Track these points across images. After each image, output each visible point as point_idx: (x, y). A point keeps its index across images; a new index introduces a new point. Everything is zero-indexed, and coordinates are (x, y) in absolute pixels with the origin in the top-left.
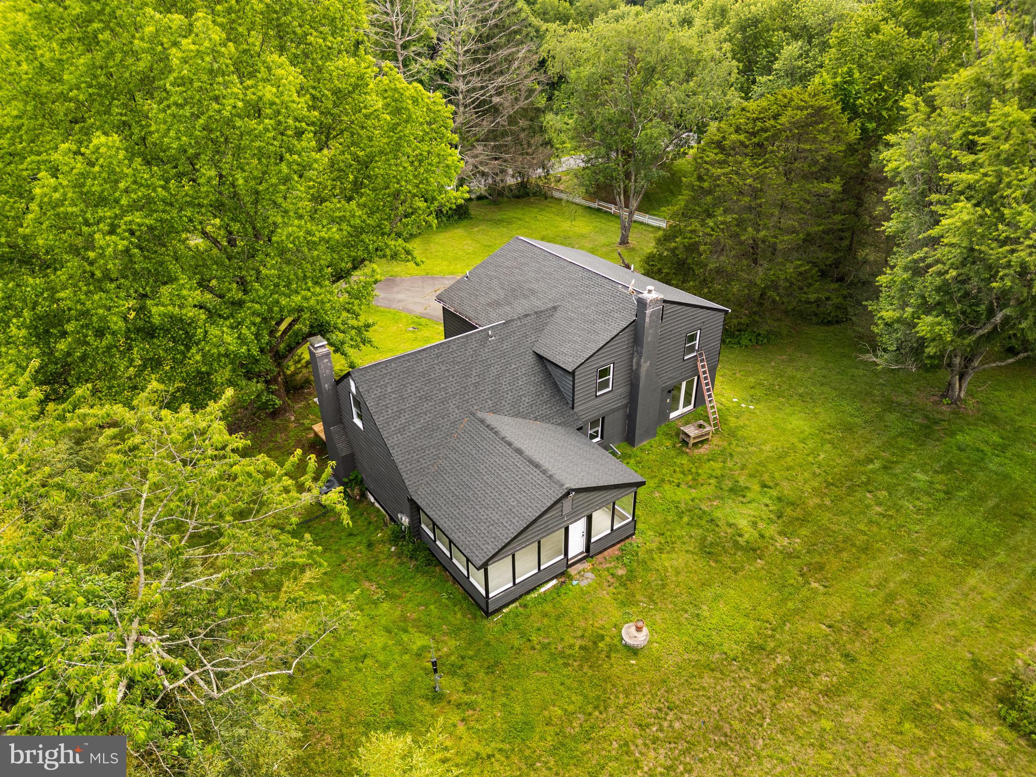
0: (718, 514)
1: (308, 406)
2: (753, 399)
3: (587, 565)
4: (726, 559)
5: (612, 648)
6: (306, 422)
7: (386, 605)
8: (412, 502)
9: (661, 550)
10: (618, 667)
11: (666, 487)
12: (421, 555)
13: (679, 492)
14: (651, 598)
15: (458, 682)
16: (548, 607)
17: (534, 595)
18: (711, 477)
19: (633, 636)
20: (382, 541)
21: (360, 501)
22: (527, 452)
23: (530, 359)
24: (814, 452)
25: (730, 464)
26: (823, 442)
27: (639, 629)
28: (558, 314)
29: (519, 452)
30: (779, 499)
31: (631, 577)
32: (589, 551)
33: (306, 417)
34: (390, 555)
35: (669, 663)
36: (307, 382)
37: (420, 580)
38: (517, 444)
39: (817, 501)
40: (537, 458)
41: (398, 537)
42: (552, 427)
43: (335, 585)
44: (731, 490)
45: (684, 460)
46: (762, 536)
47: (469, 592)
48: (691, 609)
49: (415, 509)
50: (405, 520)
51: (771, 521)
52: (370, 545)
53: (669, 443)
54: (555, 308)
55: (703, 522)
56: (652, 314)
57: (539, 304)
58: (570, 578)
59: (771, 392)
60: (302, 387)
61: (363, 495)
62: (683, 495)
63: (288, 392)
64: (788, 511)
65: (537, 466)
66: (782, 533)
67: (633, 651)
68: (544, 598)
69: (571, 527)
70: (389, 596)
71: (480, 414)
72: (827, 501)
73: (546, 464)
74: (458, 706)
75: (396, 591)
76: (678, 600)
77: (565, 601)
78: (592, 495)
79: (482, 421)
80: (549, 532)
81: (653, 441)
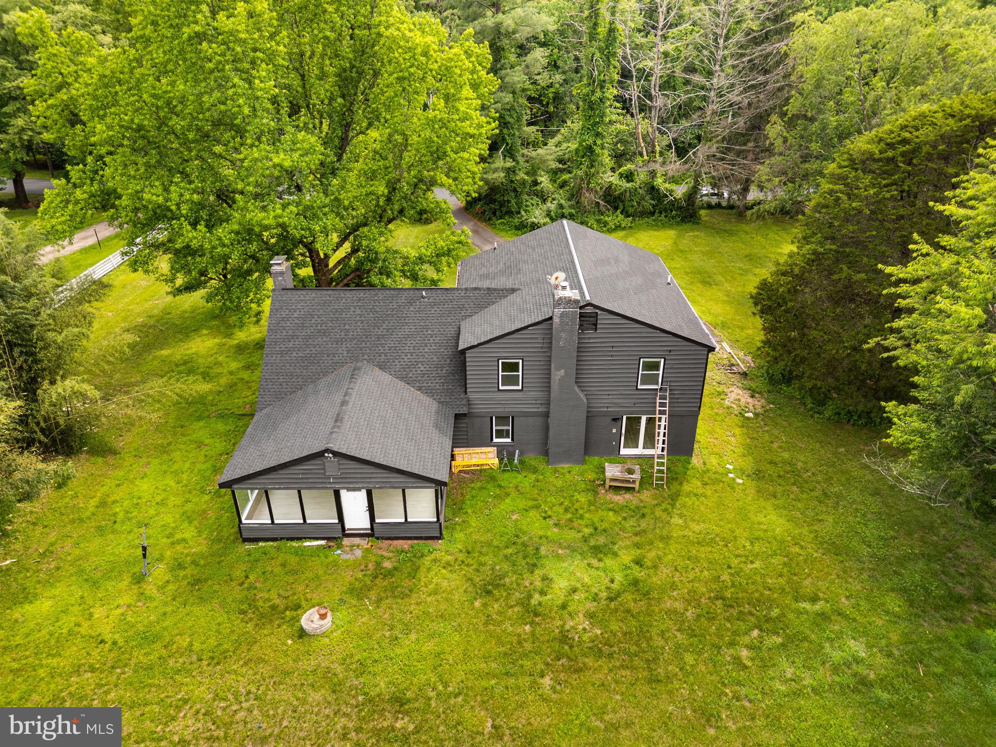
2: (756, 475)
3: (364, 543)
4: (496, 607)
9: (447, 565)
10: (273, 638)
11: (533, 514)
13: (539, 524)
16: (293, 560)
17: (295, 544)
18: (591, 525)
19: (311, 619)
24: (749, 558)
25: (629, 523)
26: (783, 552)
27: (323, 617)
28: (512, 297)
29: (343, 404)
31: (390, 573)
32: (374, 532)
39: (679, 605)
42: (426, 400)
44: (595, 548)
45: (585, 499)
46: (564, 606)
53: (591, 476)
54: (513, 290)
55: (522, 562)
56: (563, 315)
57: (509, 284)
58: (340, 546)
62: (539, 528)
64: (629, 598)
65: (338, 420)
66: (590, 615)
68: (299, 550)
69: (342, 494)
71: (362, 364)
72: (691, 612)
74: (141, 594)
77: (312, 562)
78: (369, 470)
79: (355, 370)
80: (310, 486)
81: (577, 468)
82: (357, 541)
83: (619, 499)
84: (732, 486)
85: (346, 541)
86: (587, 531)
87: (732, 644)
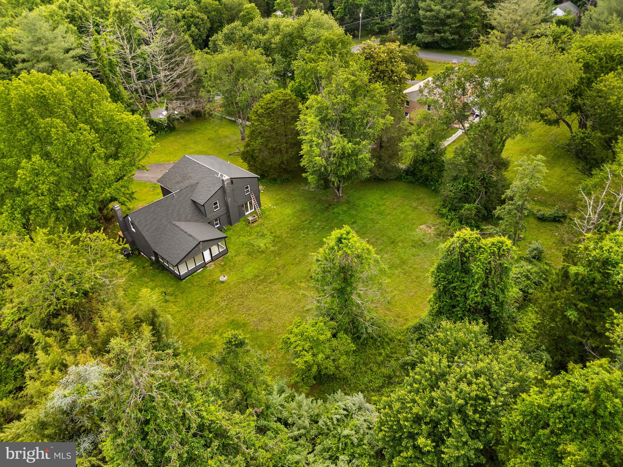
0: (255, 243)
1: (115, 226)
2: (277, 204)
3: (212, 263)
4: (254, 255)
5: (217, 283)
6: (115, 232)
7: (151, 283)
8: (154, 252)
9: (235, 256)
10: (218, 287)
11: (241, 237)
12: (160, 268)
13: (244, 238)
14: (230, 269)
15: (173, 297)
16: (200, 276)
17: (195, 273)
18: (255, 232)
19: (222, 279)
20: (147, 266)
21: (139, 255)
22: (188, 233)
23: (190, 202)
24: (290, 220)
25: (263, 227)
26: (295, 216)
27: (224, 276)
28: (199, 185)
29: (186, 232)
30: (275, 236)
31: (225, 265)
32: (213, 259)
33: (115, 230)
34: (151, 270)
35: (232, 284)
36: (113, 217)
37: (161, 275)
38: (185, 230)
39: (286, 235)
40: (191, 234)
41: (152, 264)
42: (198, 223)
43: (134, 280)
44: (261, 236)
45: (248, 228)
46: (267, 248)
47: (175, 275)
48: (241, 270)
49: (156, 255)
50: (153, 258)
51: (271, 243)
52: (144, 268)
53: (244, 223)
54: (198, 183)
55: (250, 246)
56: (227, 184)
57: (192, 182)
58: (207, 267)
59: (284, 200)
60: (111, 219)
61: (140, 253)
62: (245, 239)
63: (106, 221)
64: (276, 239)
65: (191, 236)
66: (273, 246)
67: (223, 282)
68: (198, 274)
69: (204, 253)
70: (151, 280)
71: (173, 222)
72: (289, 235)
73: (194, 235)
74: (173, 302)
75: (153, 279)
76: (238, 269)
77: (205, 273)
78: (209, 242)
79: (174, 225)
80: (197, 254)
81: (239, 223)
82: (210, 264)
83: (255, 224)
84: (274, 209)
85: (207, 265)
86: (256, 234)
87: (300, 235)
